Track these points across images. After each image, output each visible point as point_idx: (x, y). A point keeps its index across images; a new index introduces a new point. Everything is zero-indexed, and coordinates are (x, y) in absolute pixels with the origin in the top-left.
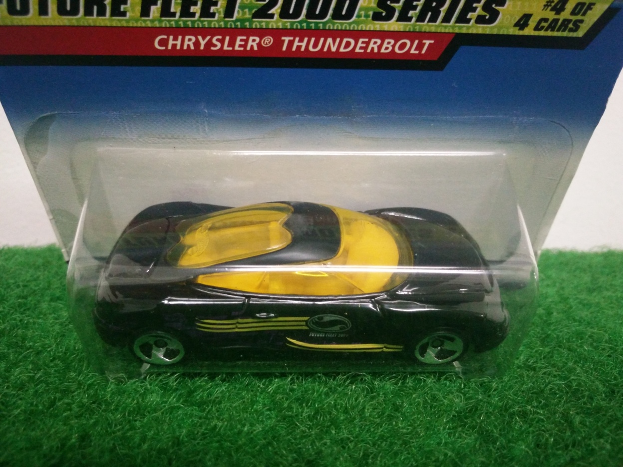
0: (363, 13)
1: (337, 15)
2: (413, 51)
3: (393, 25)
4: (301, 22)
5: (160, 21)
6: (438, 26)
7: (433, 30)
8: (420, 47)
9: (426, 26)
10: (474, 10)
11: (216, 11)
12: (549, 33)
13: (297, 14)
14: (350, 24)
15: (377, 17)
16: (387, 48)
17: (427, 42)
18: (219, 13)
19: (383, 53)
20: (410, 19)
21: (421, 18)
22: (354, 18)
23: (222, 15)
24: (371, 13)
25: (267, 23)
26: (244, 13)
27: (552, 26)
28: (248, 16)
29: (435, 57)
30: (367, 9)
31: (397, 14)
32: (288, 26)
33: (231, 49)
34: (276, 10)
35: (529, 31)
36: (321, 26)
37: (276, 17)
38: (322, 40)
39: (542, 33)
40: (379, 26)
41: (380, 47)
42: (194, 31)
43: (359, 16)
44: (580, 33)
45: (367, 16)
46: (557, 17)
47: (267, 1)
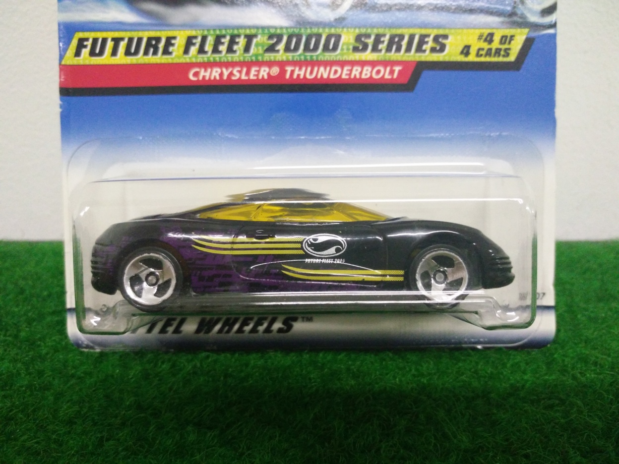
0: (345, 47)
1: (326, 48)
2: (387, 76)
3: (368, 55)
4: (300, 55)
5: (196, 58)
6: (402, 56)
7: (399, 59)
8: (392, 72)
9: (393, 56)
10: (427, 42)
11: (237, 49)
12: (488, 59)
13: (296, 48)
14: (336, 56)
15: (356, 49)
16: (366, 74)
17: (396, 69)
18: (240, 50)
19: (364, 79)
20: (380, 51)
21: (389, 49)
22: (339, 51)
23: (242, 52)
24: (351, 47)
25: (275, 57)
26: (258, 50)
27: (489, 53)
28: (261, 51)
29: (404, 80)
30: (348, 44)
31: (370, 48)
32: (290, 58)
33: (246, 78)
34: (281, 47)
35: (472, 58)
36: (315, 58)
37: (282, 52)
38: (316, 69)
39: (482, 59)
40: (358, 56)
41: (361, 73)
42: (220, 64)
43: (342, 49)
44: (512, 58)
45: (348, 49)
46: (489, 47)
47: (275, 40)
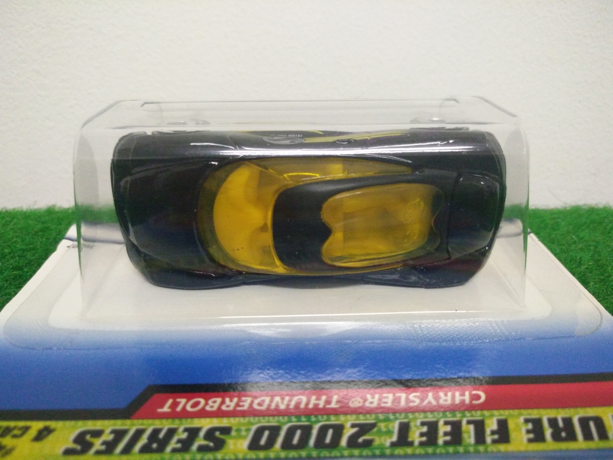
0: (244, 433)
1: (275, 431)
2: (183, 401)
3: (206, 424)
4: (317, 422)
5: (483, 415)
6: (152, 425)
7: (157, 421)
8: (175, 405)
9: (165, 425)
10: (104, 443)
11: (421, 427)
12: (12, 424)
13: (323, 430)
14: (259, 422)
15: (226, 431)
16: (214, 402)
17: (166, 409)
18: (416, 426)
19: (218, 397)
20: (186, 430)
21: (171, 432)
22: (254, 428)
23: (412, 424)
24: (233, 433)
25: (357, 419)
26: (386, 426)
28: (382, 426)
29: (157, 397)
30: (239, 437)
31: (202, 434)
32: (333, 418)
33: (398, 395)
34: (348, 432)
35: (37, 426)
36: (294, 419)
37: (348, 425)
38: (292, 406)
39: (21, 424)
40: (224, 422)
41: (223, 402)
42: (442, 409)
43: (248, 430)
45: (238, 430)
47: (360, 440)
